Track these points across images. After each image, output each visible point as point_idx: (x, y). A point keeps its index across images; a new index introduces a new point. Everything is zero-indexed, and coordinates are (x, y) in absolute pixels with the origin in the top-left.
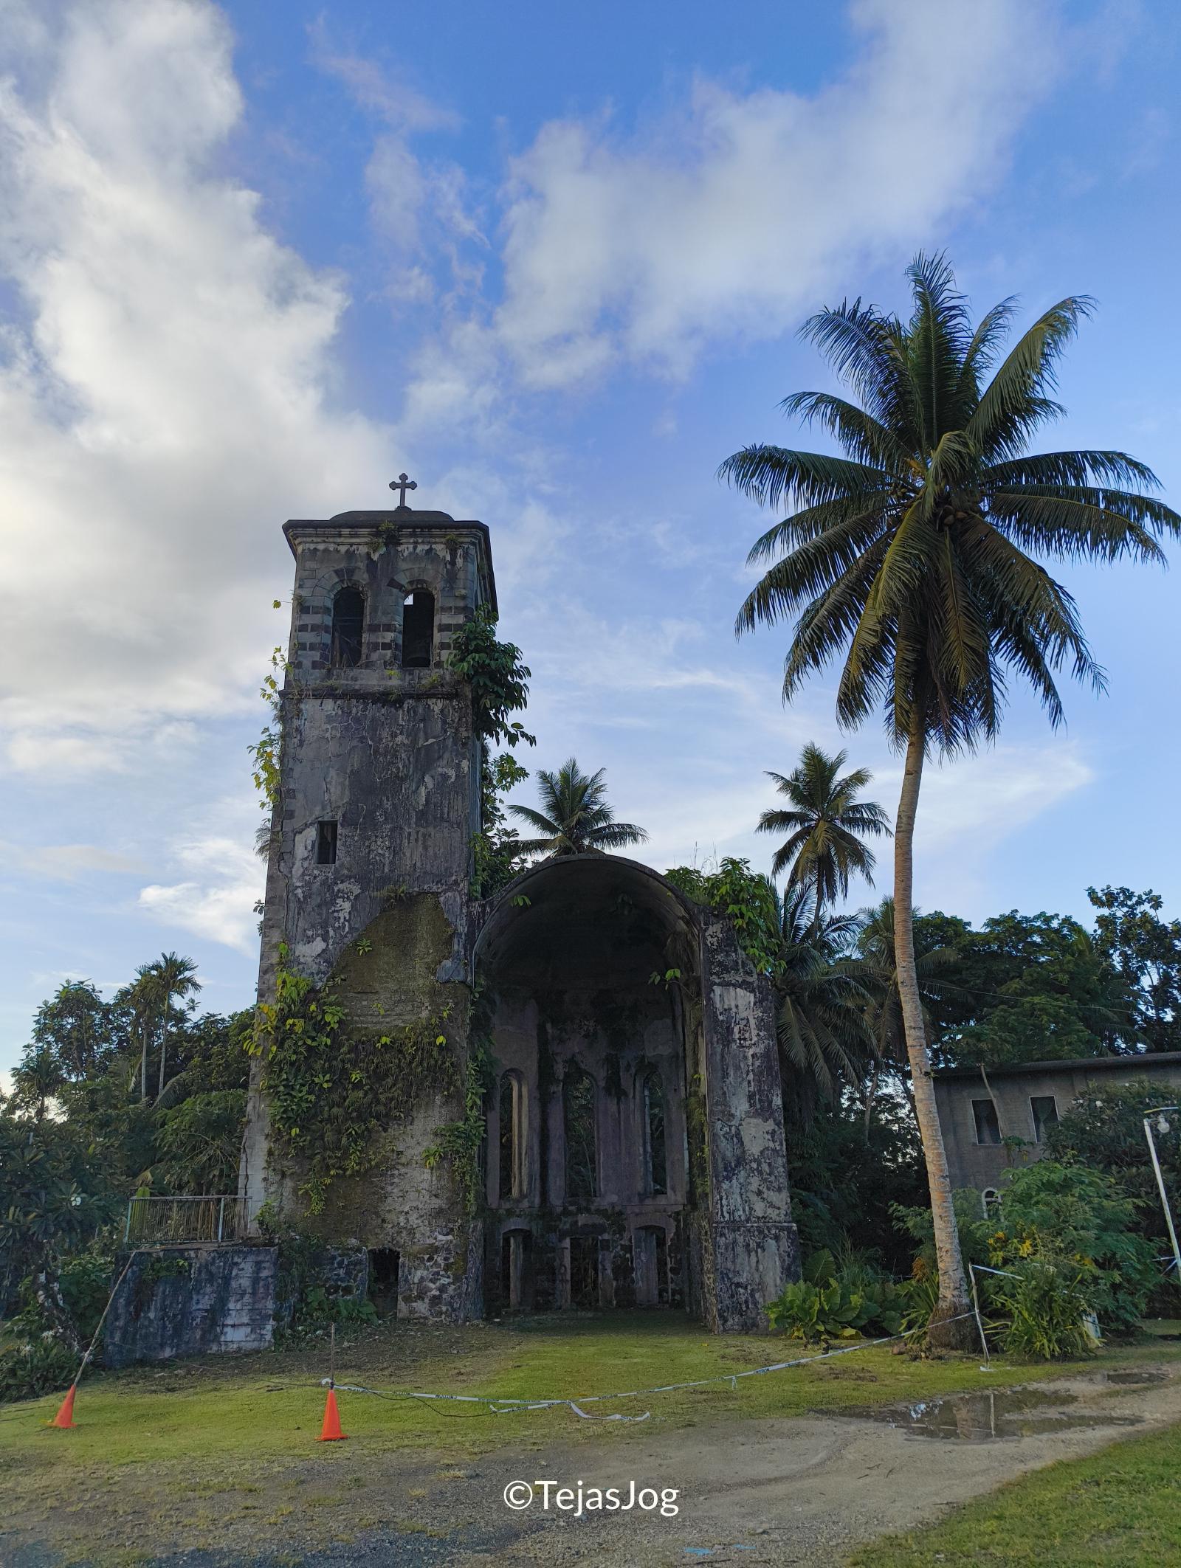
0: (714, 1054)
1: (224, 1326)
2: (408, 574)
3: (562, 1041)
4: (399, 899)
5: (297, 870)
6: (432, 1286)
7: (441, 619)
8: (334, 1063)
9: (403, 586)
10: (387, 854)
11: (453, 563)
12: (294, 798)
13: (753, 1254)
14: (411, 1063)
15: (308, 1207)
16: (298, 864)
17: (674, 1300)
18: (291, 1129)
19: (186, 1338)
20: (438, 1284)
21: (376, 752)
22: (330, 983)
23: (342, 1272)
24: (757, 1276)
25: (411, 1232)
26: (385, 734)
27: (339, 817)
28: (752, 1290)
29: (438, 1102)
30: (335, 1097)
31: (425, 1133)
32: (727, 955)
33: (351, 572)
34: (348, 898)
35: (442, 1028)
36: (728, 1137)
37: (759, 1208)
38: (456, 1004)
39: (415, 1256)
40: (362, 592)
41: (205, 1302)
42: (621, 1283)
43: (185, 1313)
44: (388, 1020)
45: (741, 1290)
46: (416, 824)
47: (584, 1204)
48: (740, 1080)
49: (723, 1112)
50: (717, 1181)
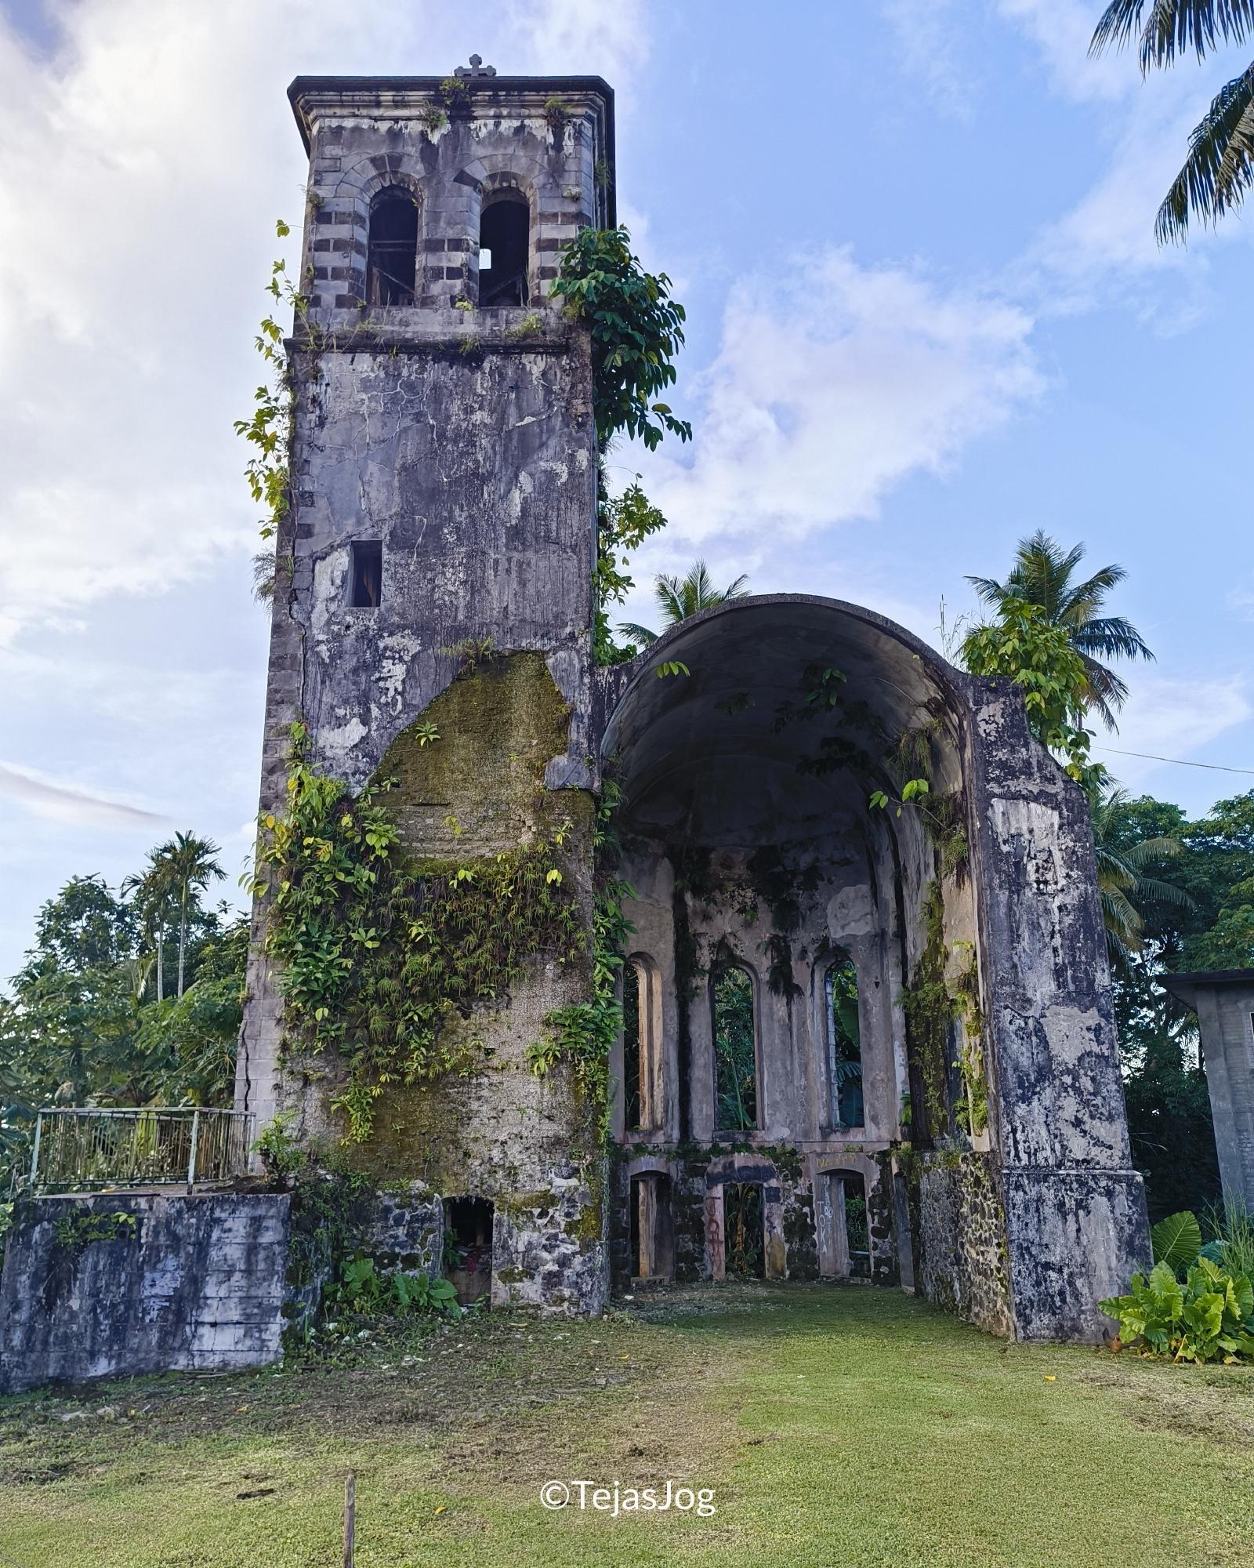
0: (994, 905)
1: (199, 1324)
2: (486, 163)
3: (707, 917)
4: (482, 661)
5: (319, 616)
6: (545, 1255)
7: (540, 231)
8: (383, 910)
9: (478, 181)
10: (461, 593)
11: (558, 146)
12: (312, 505)
13: (1070, 1217)
14: (505, 912)
15: (346, 1130)
16: (320, 606)
17: (878, 1273)
18: (315, 1009)
19: (134, 1342)
20: (556, 1254)
21: (442, 435)
22: (375, 790)
23: (401, 1232)
24: (1077, 1253)
25: (512, 1172)
26: (455, 408)
27: (384, 535)
28: (1071, 1275)
29: (550, 975)
30: (385, 962)
31: (530, 1022)
32: (1013, 751)
33: (396, 161)
34: (401, 659)
35: (554, 858)
36: (1023, 1034)
37: (1078, 1147)
38: (576, 823)
39: (519, 1210)
40: (413, 195)
41: (163, 1283)
42: (796, 1246)
43: (130, 1302)
44: (468, 847)
45: (1053, 1275)
46: (507, 546)
47: (741, 1138)
48: (1039, 946)
49: (1013, 995)
50: (1008, 1103)
